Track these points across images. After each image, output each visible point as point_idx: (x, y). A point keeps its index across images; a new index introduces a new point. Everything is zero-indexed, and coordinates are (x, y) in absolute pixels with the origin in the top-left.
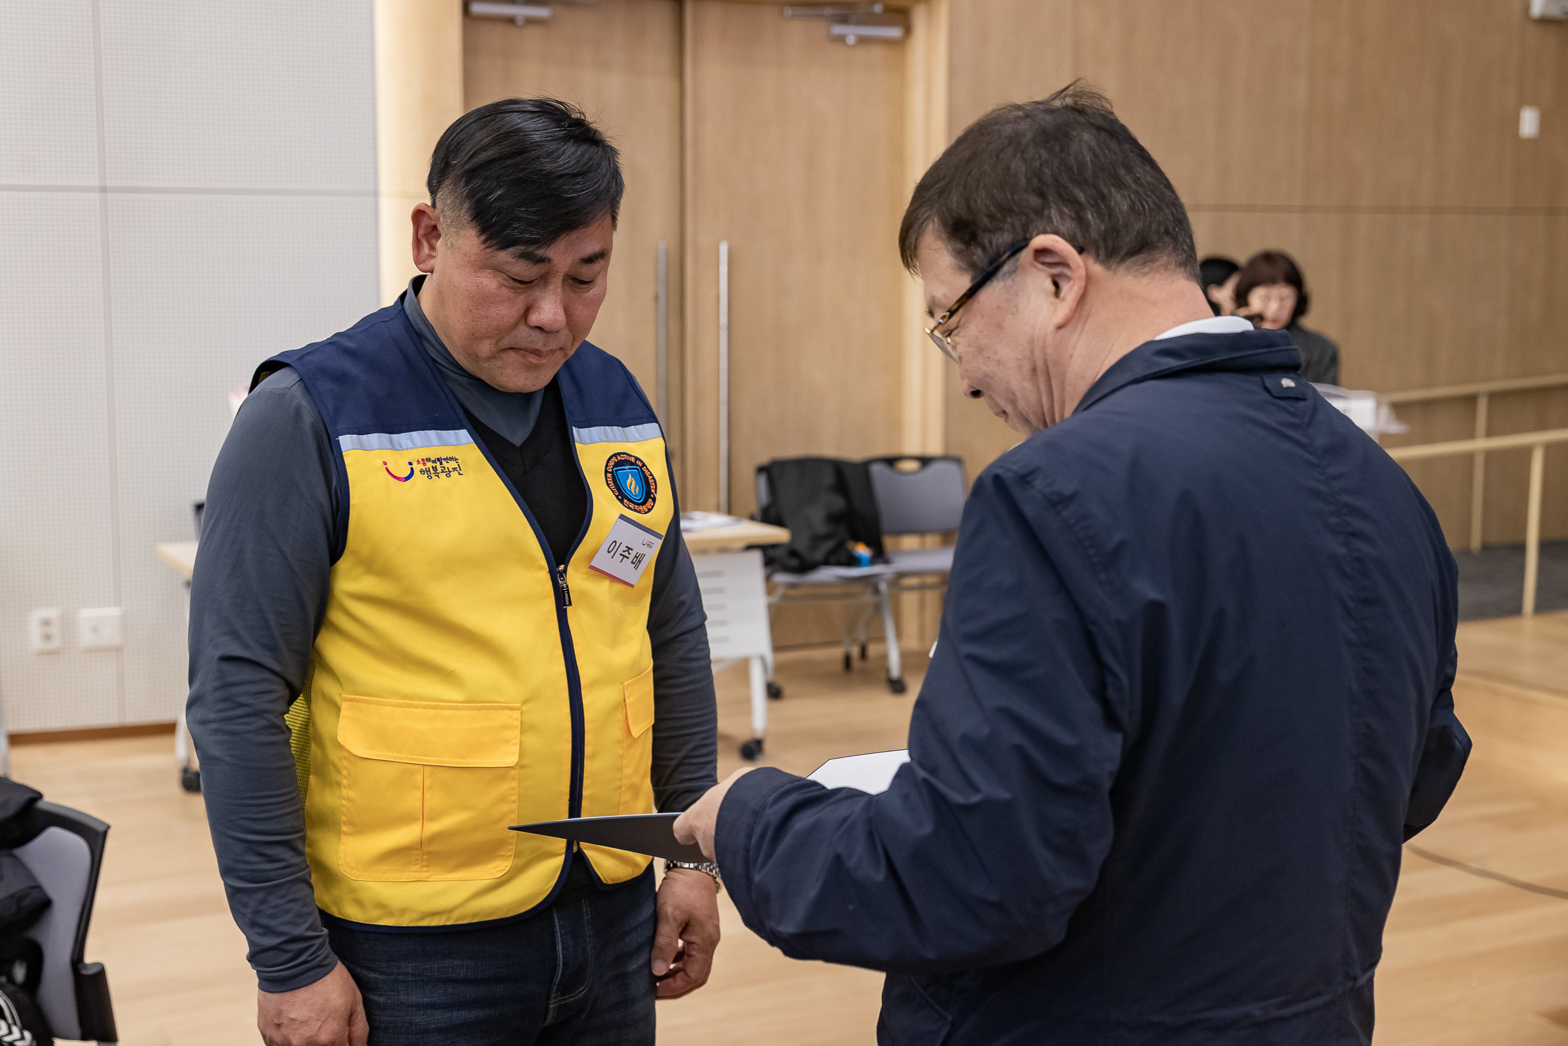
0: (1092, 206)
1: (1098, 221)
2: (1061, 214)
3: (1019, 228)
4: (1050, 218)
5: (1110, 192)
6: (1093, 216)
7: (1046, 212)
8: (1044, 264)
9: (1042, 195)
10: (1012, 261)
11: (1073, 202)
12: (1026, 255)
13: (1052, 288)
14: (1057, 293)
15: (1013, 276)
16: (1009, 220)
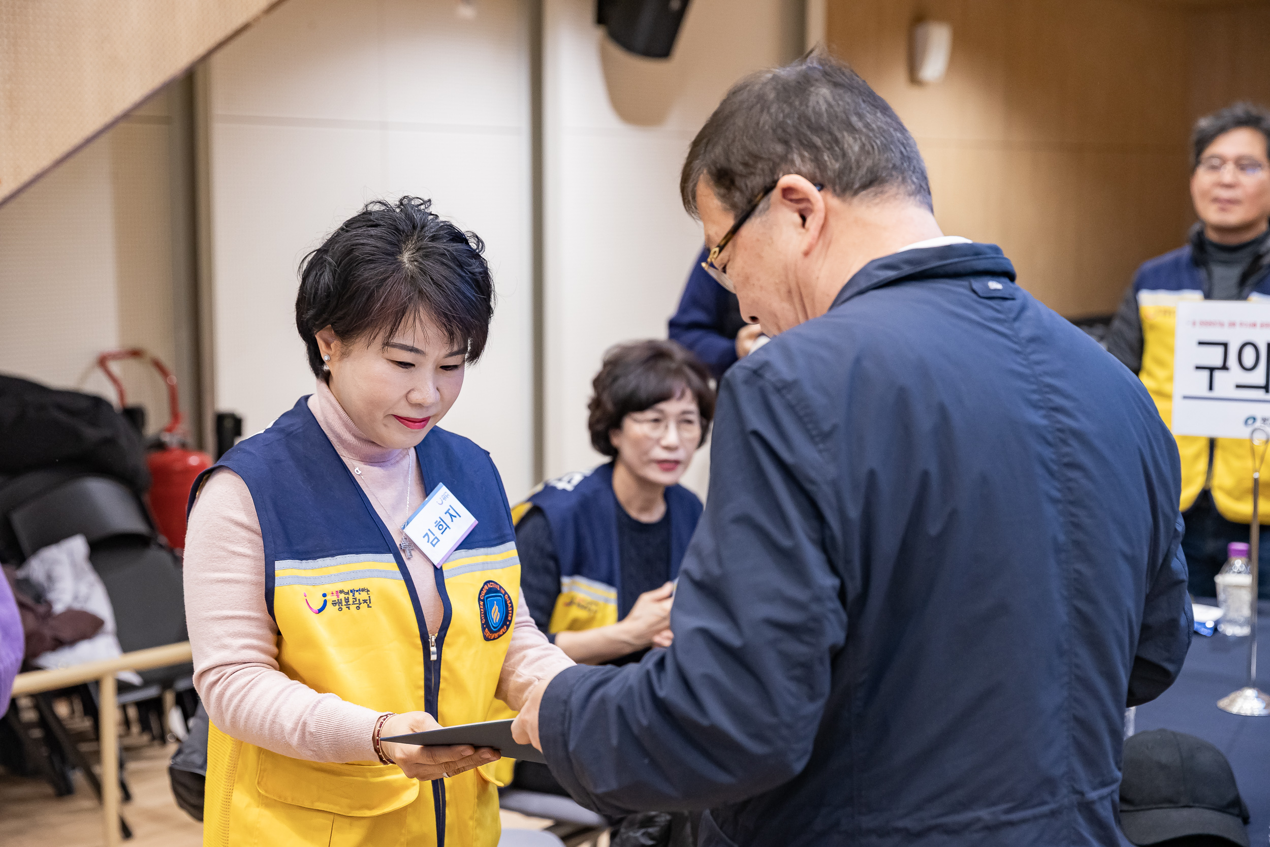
0: (828, 149)
1: (833, 161)
2: (802, 157)
3: (767, 171)
4: (792, 162)
5: (844, 137)
6: (828, 157)
7: (790, 156)
8: (791, 200)
9: (786, 143)
10: (765, 199)
11: (811, 147)
12: (776, 194)
13: (799, 220)
14: (803, 225)
15: (767, 212)
16: (760, 166)
